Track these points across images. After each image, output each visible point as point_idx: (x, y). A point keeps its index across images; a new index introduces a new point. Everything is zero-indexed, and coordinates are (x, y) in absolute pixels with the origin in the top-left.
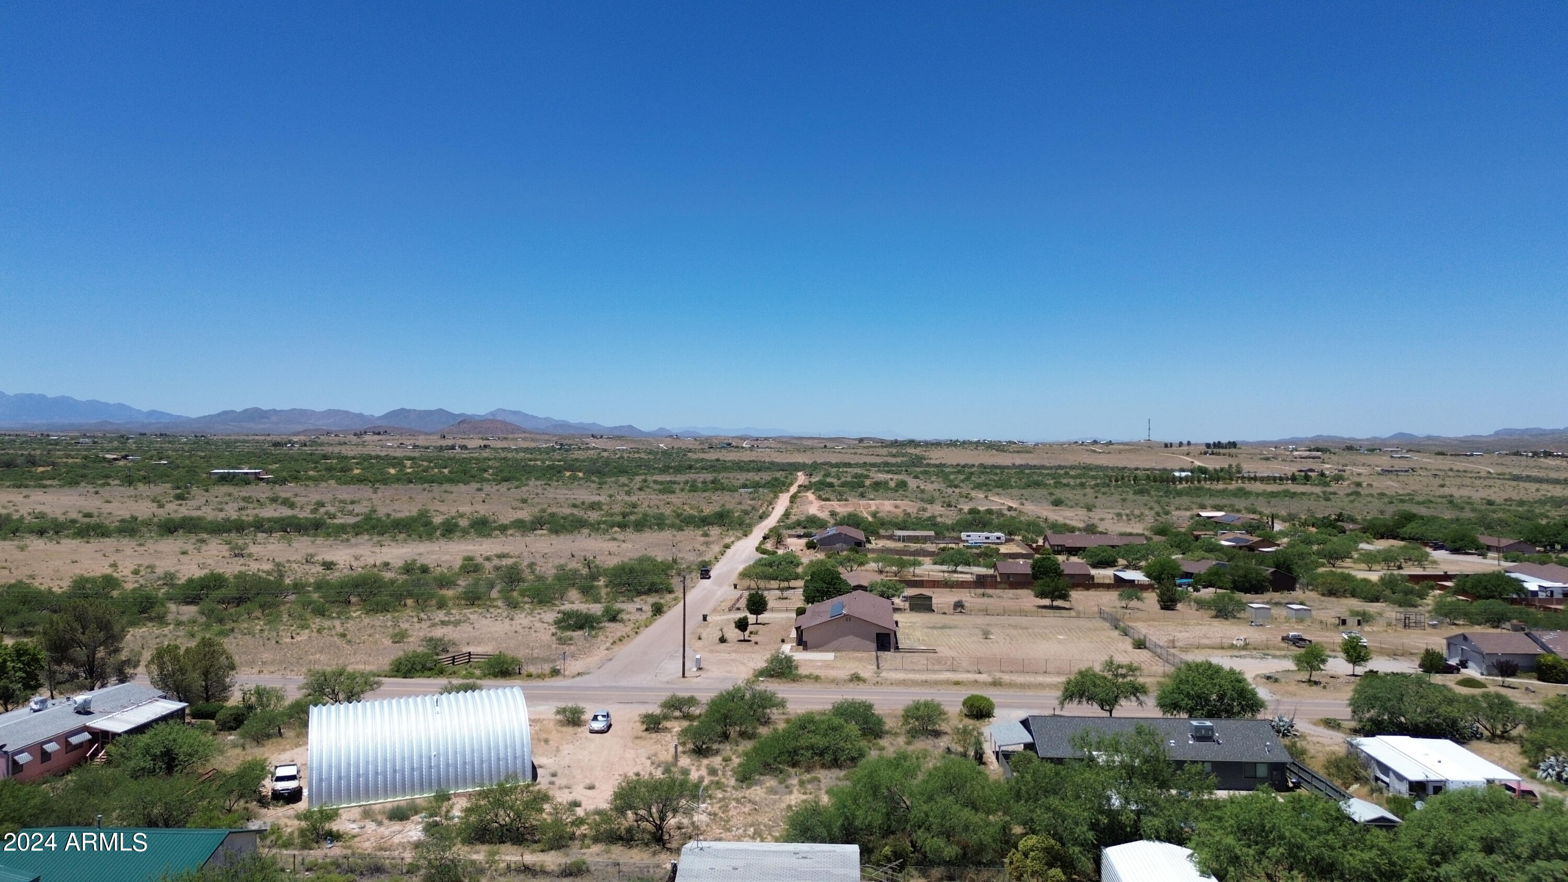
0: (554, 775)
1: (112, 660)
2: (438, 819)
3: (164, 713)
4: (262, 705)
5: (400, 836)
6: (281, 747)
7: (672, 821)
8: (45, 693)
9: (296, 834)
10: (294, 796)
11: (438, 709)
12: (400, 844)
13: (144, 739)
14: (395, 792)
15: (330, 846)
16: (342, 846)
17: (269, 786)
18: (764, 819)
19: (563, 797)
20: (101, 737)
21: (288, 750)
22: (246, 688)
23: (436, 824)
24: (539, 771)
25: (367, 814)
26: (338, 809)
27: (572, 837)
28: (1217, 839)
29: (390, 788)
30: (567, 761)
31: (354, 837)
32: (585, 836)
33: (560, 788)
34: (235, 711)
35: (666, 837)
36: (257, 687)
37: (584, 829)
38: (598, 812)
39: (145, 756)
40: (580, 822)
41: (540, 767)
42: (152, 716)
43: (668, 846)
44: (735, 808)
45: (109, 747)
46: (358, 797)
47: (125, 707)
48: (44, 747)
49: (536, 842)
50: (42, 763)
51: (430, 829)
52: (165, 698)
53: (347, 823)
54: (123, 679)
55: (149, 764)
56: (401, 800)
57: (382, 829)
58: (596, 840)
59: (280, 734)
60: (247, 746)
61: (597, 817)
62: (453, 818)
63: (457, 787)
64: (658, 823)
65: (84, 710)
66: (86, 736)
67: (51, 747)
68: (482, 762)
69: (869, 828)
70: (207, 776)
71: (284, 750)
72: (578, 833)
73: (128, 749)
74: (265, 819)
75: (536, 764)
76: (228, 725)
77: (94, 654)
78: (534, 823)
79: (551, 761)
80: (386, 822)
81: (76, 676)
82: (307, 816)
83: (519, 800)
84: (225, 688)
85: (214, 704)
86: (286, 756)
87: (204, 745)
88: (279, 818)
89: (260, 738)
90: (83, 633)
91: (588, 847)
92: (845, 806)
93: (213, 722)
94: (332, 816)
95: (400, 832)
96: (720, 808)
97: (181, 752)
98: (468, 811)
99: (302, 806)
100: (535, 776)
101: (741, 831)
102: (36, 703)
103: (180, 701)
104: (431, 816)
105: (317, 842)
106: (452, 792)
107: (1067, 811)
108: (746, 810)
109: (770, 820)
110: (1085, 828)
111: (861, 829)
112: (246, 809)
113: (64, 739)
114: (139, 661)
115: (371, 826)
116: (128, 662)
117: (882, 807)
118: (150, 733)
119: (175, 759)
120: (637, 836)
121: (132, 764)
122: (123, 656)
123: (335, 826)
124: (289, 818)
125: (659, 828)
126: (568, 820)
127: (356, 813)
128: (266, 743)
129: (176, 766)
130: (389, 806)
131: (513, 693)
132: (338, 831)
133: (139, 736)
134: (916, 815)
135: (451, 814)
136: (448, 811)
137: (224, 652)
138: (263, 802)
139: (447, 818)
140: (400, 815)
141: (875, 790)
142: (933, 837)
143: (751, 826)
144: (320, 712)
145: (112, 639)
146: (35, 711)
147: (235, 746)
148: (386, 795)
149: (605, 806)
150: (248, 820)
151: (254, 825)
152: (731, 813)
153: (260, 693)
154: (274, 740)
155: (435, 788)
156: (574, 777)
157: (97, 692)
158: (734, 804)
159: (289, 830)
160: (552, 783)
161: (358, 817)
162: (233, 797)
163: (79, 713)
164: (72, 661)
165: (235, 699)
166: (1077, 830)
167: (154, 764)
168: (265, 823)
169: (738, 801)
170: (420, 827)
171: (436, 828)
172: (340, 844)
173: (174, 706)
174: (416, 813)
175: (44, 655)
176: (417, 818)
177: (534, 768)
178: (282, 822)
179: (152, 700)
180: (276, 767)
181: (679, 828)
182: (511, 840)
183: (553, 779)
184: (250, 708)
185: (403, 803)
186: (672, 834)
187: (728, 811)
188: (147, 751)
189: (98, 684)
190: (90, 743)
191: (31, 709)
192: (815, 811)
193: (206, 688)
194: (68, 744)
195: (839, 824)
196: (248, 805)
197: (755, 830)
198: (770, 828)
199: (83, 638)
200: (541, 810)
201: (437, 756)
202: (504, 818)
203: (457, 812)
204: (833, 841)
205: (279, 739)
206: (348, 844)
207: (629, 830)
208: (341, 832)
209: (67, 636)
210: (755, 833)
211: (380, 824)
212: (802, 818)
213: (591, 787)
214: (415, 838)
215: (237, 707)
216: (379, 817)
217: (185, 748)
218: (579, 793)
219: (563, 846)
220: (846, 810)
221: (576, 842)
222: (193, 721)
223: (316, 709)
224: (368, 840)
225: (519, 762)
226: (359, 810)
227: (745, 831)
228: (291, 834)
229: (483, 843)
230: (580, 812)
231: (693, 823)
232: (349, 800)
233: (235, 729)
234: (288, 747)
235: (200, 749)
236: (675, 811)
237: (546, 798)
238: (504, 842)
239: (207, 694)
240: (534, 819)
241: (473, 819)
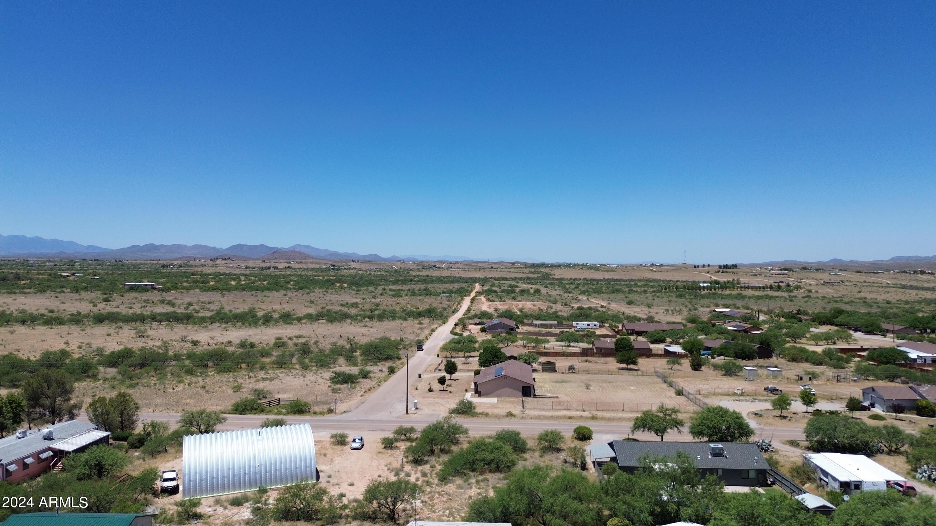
0: (330, 477)
1: (66, 406)
2: (259, 505)
3: (96, 439)
4: (155, 432)
5: (237, 516)
6: (166, 459)
7: (400, 506)
8: (25, 425)
9: (175, 515)
10: (174, 491)
11: (260, 437)
12: (238, 521)
13: (84, 456)
14: (234, 488)
15: (196, 522)
16: (203, 523)
17: (159, 484)
18: (455, 505)
19: (334, 492)
20: (59, 454)
21: (170, 461)
22: (145, 422)
23: (259, 509)
24: (321, 474)
25: (218, 502)
26: (200, 499)
27: (340, 517)
28: (725, 522)
29: (232, 485)
30: (337, 468)
31: (210, 516)
32: (348, 516)
33: (333, 485)
34: (139, 437)
35: (396, 516)
36: (152, 421)
37: (347, 511)
38: (356, 501)
39: (85, 466)
40: (345, 507)
41: (321, 472)
42: (90, 441)
43: (398, 522)
44: (438, 498)
45: (63, 460)
46: (212, 491)
47: (73, 435)
48: (25, 460)
49: (318, 520)
50: (24, 470)
51: (256, 511)
52: (97, 429)
53: (206, 507)
54: (72, 417)
55: (87, 471)
56: (237, 493)
57: (227, 511)
58: (355, 518)
59: (166, 451)
60: (146, 459)
61: (355, 504)
62: (269, 504)
63: (272, 484)
64: (391, 507)
65: (48, 438)
66: (50, 453)
67: (29, 461)
68: (286, 469)
69: (518, 513)
70: (122, 478)
71: (168, 461)
72: (344, 514)
73: (75, 462)
74: (157, 505)
75: (318, 469)
76: (135, 445)
77: (55, 402)
78: (318, 508)
79: (328, 468)
80: (229, 506)
81: (45, 415)
82: (181, 504)
83: (308, 494)
84: (133, 422)
85: (126, 432)
86: (169, 465)
87: (120, 459)
88: (165, 504)
89: (154, 453)
90: (48, 389)
91: (350, 523)
92: (503, 500)
93: (125, 443)
94: (197, 504)
95: (237, 513)
96: (429, 498)
97: (107, 464)
98: (278, 500)
99: (179, 497)
100: (318, 478)
101: (441, 513)
102: (20, 433)
103: (106, 431)
104: (256, 503)
105: (188, 520)
106: (269, 488)
107: (636, 504)
108: (444, 499)
109: (458, 506)
110: (647, 514)
111: (513, 513)
112: (145, 499)
113: (36, 455)
114: (82, 406)
115: (220, 509)
116: (75, 406)
117: (526, 500)
118: (88, 452)
119: (103, 468)
120: (380, 515)
121: (77, 471)
122: (72, 402)
123: (199, 510)
124: (171, 504)
125: (392, 511)
126: (338, 506)
127: (211, 501)
128: (157, 456)
129: (104, 472)
130: (231, 497)
131: (305, 427)
132: (200, 513)
133: (82, 454)
134: (545, 504)
135: (268, 502)
136: (266, 501)
137: (133, 400)
138: (155, 494)
139: (266, 504)
140: (237, 503)
141: (521, 490)
142: (556, 519)
143: (447, 509)
144: (190, 439)
145: (66, 392)
146: (19, 438)
147: (138, 458)
148: (229, 490)
149: (361, 497)
150: (147, 506)
151: (150, 510)
152: (435, 501)
153: (154, 425)
154: (162, 455)
155: (258, 485)
156: (341, 478)
157: (58, 425)
158: (437, 495)
159: (171, 512)
160: (328, 482)
161: (212, 504)
162: (138, 491)
163: (45, 439)
164: (42, 406)
165: (139, 429)
166: (642, 516)
167: (91, 471)
168: (156, 508)
169: (439, 493)
170: (249, 510)
171: (259, 511)
172: (201, 521)
173: (102, 434)
174: (247, 501)
175: (24, 403)
176: (247, 504)
177: (318, 472)
178: (167, 507)
179: (90, 431)
180: (164, 472)
181: (404, 511)
182: (304, 518)
183: (329, 479)
184: (148, 434)
185: (239, 495)
186: (400, 513)
187: (433, 500)
188: (86, 463)
189: (57, 419)
190: (53, 457)
191: (17, 437)
192: (485, 501)
193: (122, 422)
194: (39, 458)
195: (500, 510)
196: (147, 496)
197: (449, 512)
198: (458, 511)
199: (49, 393)
200: (322, 500)
201: (260, 466)
202: (300, 505)
203: (271, 501)
204: (496, 521)
205: (165, 454)
206: (206, 521)
207: (374, 512)
208: (202, 514)
209: (39, 391)
210: (449, 514)
211: (225, 508)
212: (477, 507)
213: (352, 485)
214: (246, 517)
215: (140, 434)
216: (225, 504)
217: (109, 462)
218: (344, 489)
219: (335, 522)
220: (504, 502)
221: (343, 520)
222: (114, 442)
223: (187, 437)
224: (218, 518)
225: (308, 469)
226: (213, 499)
227: (444, 512)
228: (172, 515)
229: (287, 520)
230: (345, 501)
231: (412, 508)
232: (207, 493)
233: (139, 448)
234: (171, 459)
235: (118, 462)
236: (402, 501)
237: (325, 492)
238: (299, 520)
239: (122, 426)
240: (317, 505)
241: (280, 505)
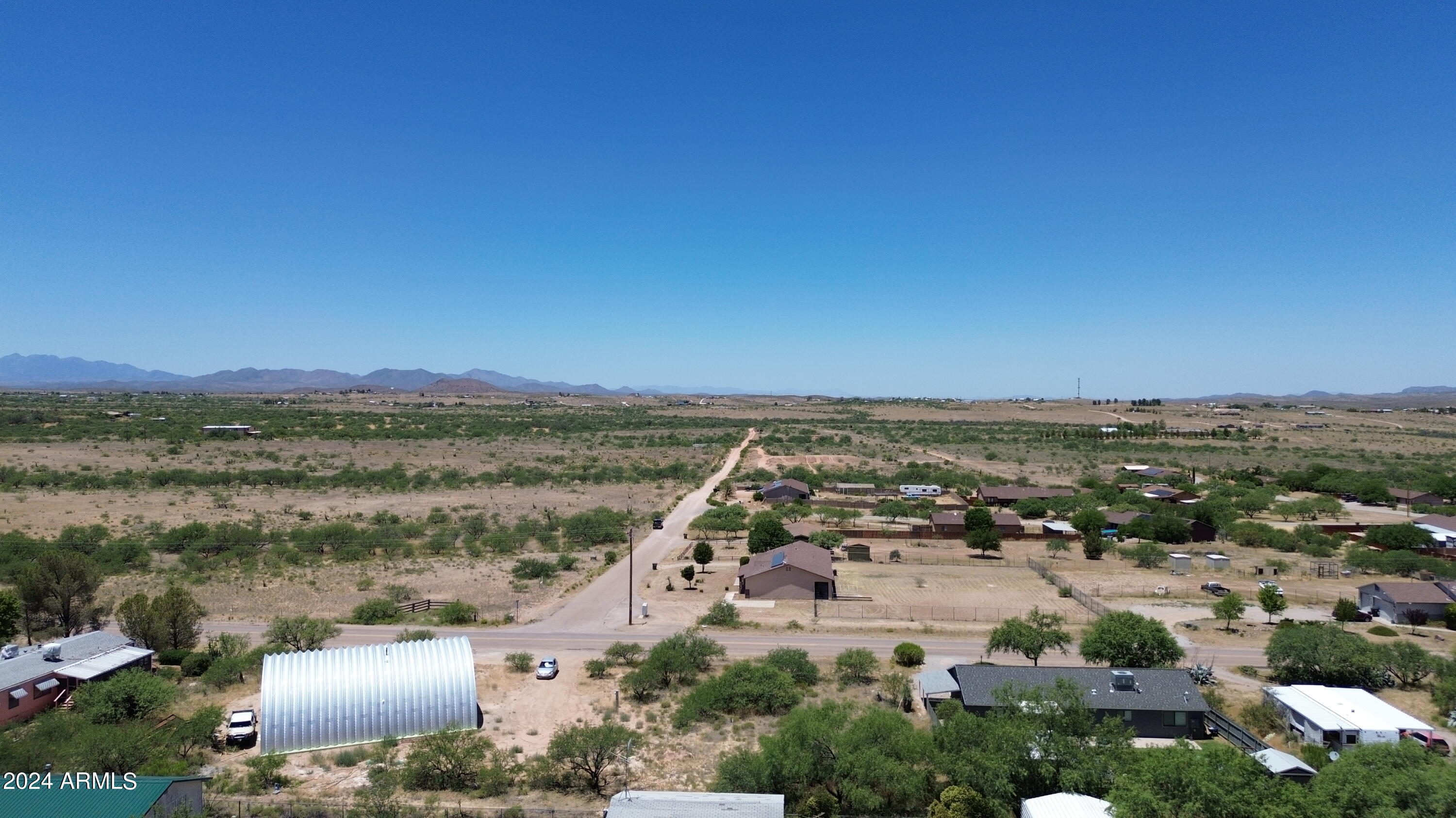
0: (499, 721)
1: (86, 609)
2: (382, 765)
3: (130, 660)
4: (226, 651)
5: (345, 782)
6: (241, 693)
7: (608, 768)
8: (22, 639)
9: (246, 780)
10: (248, 742)
11: (387, 657)
12: (345, 790)
13: (107, 686)
14: (344, 738)
15: (277, 791)
16: (288, 793)
17: (224, 731)
18: (697, 766)
19: (503, 744)
20: (69, 683)
21: (248, 695)
22: (212, 635)
23: (381, 770)
24: (485, 717)
25: (316, 760)
26: (285, 755)
27: (511, 784)
28: (1134, 793)
29: (340, 734)
30: (512, 708)
31: (301, 782)
32: (523, 782)
33: (504, 734)
34: (200, 658)
35: (602, 784)
36: (223, 633)
37: (523, 775)
38: (538, 758)
39: (107, 702)
40: (519, 768)
41: (487, 713)
42: (118, 663)
43: (603, 792)
44: (670, 754)
45: (75, 693)
46: (309, 743)
47: (93, 655)
48: (12, 693)
49: (476, 788)
50: (10, 708)
51: (375, 774)
52: (133, 645)
53: (296, 768)
54: (96, 626)
55: (110, 710)
56: (348, 746)
57: (329, 774)
58: (534, 786)
59: (242, 680)
60: (208, 692)
61: (535, 763)
62: (399, 763)
63: (405, 733)
64: (593, 769)
65: (53, 658)
66: (54, 682)
67: (18, 694)
68: (429, 708)
69: (796, 778)
70: (165, 722)
71: (244, 696)
72: (517, 779)
73: (91, 695)
74: (219, 765)
75: (482, 709)
76: (193, 671)
77: (69, 602)
78: (474, 770)
79: (497, 707)
80: (333, 767)
81: (52, 623)
82: (253, 763)
83: (460, 747)
84: (192, 635)
85: (182, 650)
86: (245, 702)
87: (164, 692)
88: (231, 763)
89: (222, 684)
90: (58, 583)
91: (526, 794)
92: (773, 756)
93: (179, 667)
94: (280, 762)
95: (346, 778)
96: (656, 754)
97: (142, 699)
98: (411, 758)
99: (254, 752)
100: (480, 723)
101: (674, 778)
102: (7, 651)
103: (148, 648)
104: (377, 761)
105: (265, 788)
106: (400, 738)
107: (988, 764)
108: (681, 757)
109: (703, 767)
110: (1005, 781)
111: (789, 778)
112: (200, 754)
113: (31, 685)
114: (111, 609)
115: (318, 771)
116: (100, 611)
117: (807, 757)
118: (113, 679)
119: (136, 705)
120: (574, 782)
121: (94, 710)
122: (96, 604)
123: (283, 772)
124: (240, 763)
125: (595, 775)
126: (507, 767)
127: (306, 758)
128: (227, 688)
129: (137, 712)
130: (338, 751)
131: (460, 642)
132: (286, 777)
133: (103, 683)
134: (841, 765)
135: (396, 760)
136: (393, 758)
137: (192, 601)
138: (218, 747)
139: (392, 763)
140: (347, 761)
141: (802, 741)
142: (857, 787)
143: (684, 773)
144: (274, 661)
145: (86, 589)
146: (6, 658)
147: (197, 691)
148: (336, 741)
149: (544, 752)
150: (201, 765)
151: (205, 772)
152: (665, 760)
153: (224, 640)
154: (235, 686)
155: (383, 733)
156: (518, 723)
157: (72, 638)
158: (669, 750)
159: (240, 775)
160: (496, 729)
161: (307, 763)
162: (188, 743)
163: (47, 660)
164: (47, 609)
165: (201, 646)
166: (997, 783)
167: (116, 710)
168: (217, 768)
169: (673, 747)
170: (365, 773)
171: (380, 775)
172: (287, 789)
173: (140, 653)
174: (363, 759)
175: (20, 603)
176: (363, 764)
177: (480, 714)
178: (233, 767)
179: (121, 647)
180: (234, 712)
181: (615, 775)
182: (452, 786)
183: (498, 725)
184: (215, 654)
185: (349, 749)
186: (608, 780)
187: (663, 758)
188: (109, 697)
189: (73, 630)
190: (58, 689)
191: (3, 656)
192: (744, 758)
193: (175, 635)
194: (36, 690)
195: (767, 773)
196: (203, 750)
197: (688, 777)
198: (702, 775)
199: (58, 588)
200: (482, 756)
201: (386, 703)
202: (446, 764)
203: (402, 758)
204: (761, 791)
205: (240, 685)
206: (294, 790)
207: (566, 777)
208: (289, 778)
209: (41, 587)
210: (688, 780)
211: (327, 769)
212: (731, 767)
213: (534, 733)
214: (360, 784)
215: (202, 654)
216: (328, 763)
217: (145, 695)
218: (522, 740)
219: (501, 793)
220: (774, 760)
221: (515, 788)
222: (161, 667)
223: (270, 657)
224: (315, 786)
225: (464, 708)
226: (309, 755)
227: (678, 777)
228: (241, 779)
229: (424, 789)
230: (521, 758)
231: (628, 770)
232: (300, 745)
233: (199, 675)
234: (248, 692)
235: (160, 696)
236: (612, 758)
237: (488, 745)
238: (444, 789)
239: (175, 640)
240: (474, 765)
241: (415, 765)
